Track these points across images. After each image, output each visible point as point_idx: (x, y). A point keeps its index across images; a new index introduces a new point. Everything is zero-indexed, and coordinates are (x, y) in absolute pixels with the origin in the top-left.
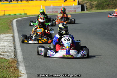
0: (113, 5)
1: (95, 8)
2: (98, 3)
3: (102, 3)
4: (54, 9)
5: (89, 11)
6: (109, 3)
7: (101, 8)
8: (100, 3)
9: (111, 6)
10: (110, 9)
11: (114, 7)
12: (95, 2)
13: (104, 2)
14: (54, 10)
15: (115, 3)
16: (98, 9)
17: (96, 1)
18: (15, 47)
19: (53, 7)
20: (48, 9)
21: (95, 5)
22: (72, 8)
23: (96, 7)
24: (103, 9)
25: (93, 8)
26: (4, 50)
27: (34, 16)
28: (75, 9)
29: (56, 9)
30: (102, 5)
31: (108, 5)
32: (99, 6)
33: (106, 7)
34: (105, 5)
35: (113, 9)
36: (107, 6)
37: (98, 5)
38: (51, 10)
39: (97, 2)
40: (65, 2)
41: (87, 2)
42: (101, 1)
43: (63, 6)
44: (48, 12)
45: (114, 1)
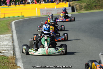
0: (100, 6)
1: (84, 9)
2: (87, 4)
3: (90, 5)
5: (79, 12)
6: (96, 4)
7: (89, 9)
8: (88, 4)
9: (98, 7)
10: (97, 9)
11: (100, 7)
12: (84, 4)
13: (92, 3)
14: (47, 12)
15: (101, 4)
16: (86, 10)
17: (84, 3)
18: (13, 45)
19: (47, 9)
20: (43, 11)
21: (84, 7)
23: (85, 8)
24: (91, 9)
25: (82, 9)
26: (4, 48)
27: (30, 17)
29: (50, 11)
30: (90, 6)
31: (95, 6)
32: (87, 7)
33: (93, 8)
34: (92, 6)
35: (99, 9)
38: (45, 12)
39: (85, 4)
40: (57, 4)
41: (77, 4)
42: (89, 3)
43: (56, 8)
44: (43, 14)
45: (101, 3)
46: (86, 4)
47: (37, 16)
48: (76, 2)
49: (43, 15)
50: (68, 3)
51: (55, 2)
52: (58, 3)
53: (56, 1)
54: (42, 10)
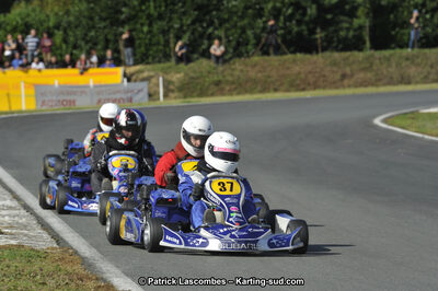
0: (233, 83)
1: (176, 94)
2: (187, 78)
3: (198, 78)
4: (62, 93)
6: (221, 78)
7: (195, 94)
9: (228, 88)
10: (223, 94)
11: (236, 88)
12: (178, 76)
13: (205, 74)
14: (61, 98)
15: (239, 78)
16: (185, 97)
17: (179, 73)
19: (60, 86)
22: (119, 92)
23: (180, 89)
24: (202, 94)
25: (171, 95)
28: (129, 95)
29: (69, 93)
30: (197, 84)
31: (218, 83)
32: (188, 88)
33: (210, 92)
34: (207, 84)
35: (231, 95)
36: (215, 88)
37: (188, 84)
38: (54, 98)
39: (182, 74)
40: (82, 73)
41: (152, 74)
42: (195, 72)
43: (91, 84)
44: (43, 102)
45: (237, 73)
46: (186, 74)
47: (21, 112)
48: (149, 67)
49: (44, 108)
50: (120, 70)
51: (74, 66)
52: (85, 70)
53: (78, 63)
54: (40, 91)
